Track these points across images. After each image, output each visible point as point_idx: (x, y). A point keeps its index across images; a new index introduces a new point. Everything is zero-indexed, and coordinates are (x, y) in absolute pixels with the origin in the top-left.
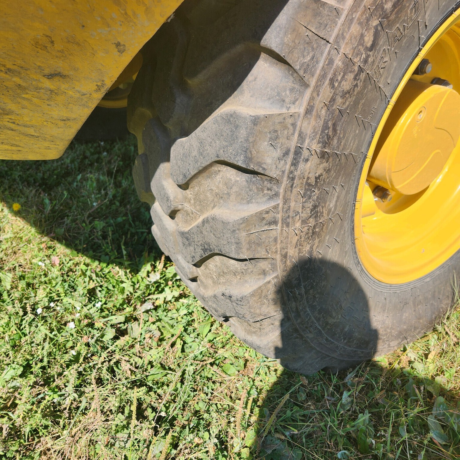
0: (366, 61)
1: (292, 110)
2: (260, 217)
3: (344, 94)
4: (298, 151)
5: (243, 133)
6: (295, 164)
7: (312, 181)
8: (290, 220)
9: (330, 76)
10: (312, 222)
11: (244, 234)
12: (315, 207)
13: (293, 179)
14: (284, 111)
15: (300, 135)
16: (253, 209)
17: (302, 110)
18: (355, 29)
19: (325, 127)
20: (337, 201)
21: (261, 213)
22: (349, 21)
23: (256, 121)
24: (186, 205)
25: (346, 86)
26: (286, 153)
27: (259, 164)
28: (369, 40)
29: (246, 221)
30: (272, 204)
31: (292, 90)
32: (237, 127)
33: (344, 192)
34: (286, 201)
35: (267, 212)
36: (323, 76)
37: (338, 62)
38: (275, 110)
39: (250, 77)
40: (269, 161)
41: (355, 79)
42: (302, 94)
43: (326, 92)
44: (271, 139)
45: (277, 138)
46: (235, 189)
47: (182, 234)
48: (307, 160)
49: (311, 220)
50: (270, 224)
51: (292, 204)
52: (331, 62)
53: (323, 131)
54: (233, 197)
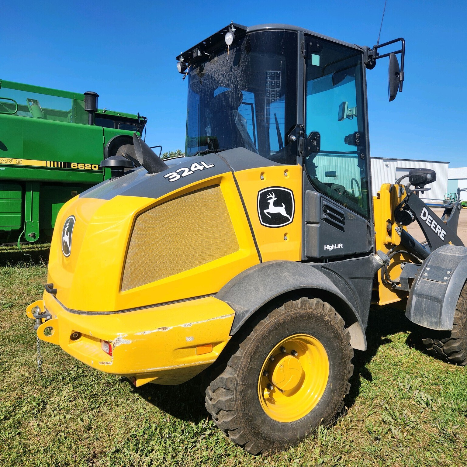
0: (249, 365)
1: (234, 376)
2: (230, 400)
3: (245, 372)
4: (237, 384)
5: (224, 381)
6: (236, 387)
7: (241, 390)
8: (237, 400)
9: (241, 369)
10: (243, 401)
11: (227, 404)
12: (243, 397)
13: (237, 390)
14: (233, 376)
15: (237, 381)
16: (228, 398)
17: (237, 376)
18: (245, 359)
19: (242, 378)
20: (250, 395)
21: (230, 399)
22: (244, 358)
23: (227, 379)
24: (214, 397)
25: (245, 370)
26: (234, 385)
27: (229, 388)
28: (249, 360)
29: (227, 401)
30: (233, 396)
31: (234, 372)
32: (223, 380)
33: (252, 393)
34: (236, 395)
35: (232, 398)
36: (240, 369)
37: (243, 366)
38: (231, 376)
39: (226, 370)
40: (231, 387)
41: (247, 368)
42: (236, 372)
43: (241, 372)
44: (230, 382)
45: (232, 381)
46: (224, 393)
47: (213, 405)
48: (239, 386)
49: (243, 400)
50: (233, 401)
51: (237, 396)
52: (241, 366)
53: (242, 379)
54: (224, 395)
